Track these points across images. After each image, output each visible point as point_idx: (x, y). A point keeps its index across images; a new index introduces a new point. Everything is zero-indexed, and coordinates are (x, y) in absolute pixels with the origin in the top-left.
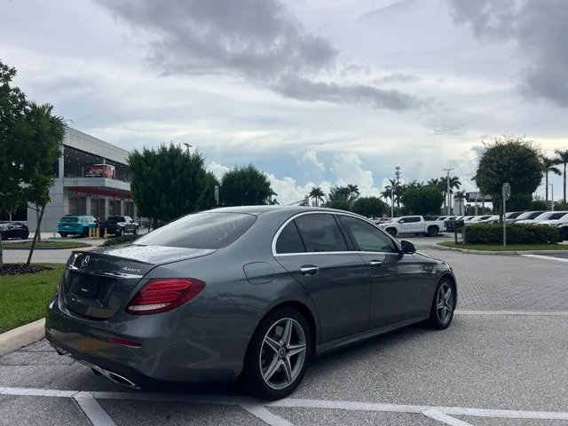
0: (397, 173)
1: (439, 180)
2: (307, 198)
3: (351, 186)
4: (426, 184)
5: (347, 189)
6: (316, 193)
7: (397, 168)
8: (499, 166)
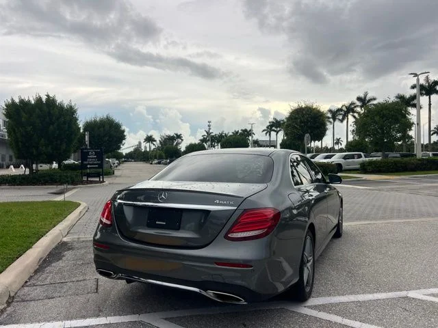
0: (209, 126)
1: (240, 131)
2: (140, 143)
3: (177, 135)
4: (231, 134)
5: (173, 137)
6: (150, 139)
7: (209, 122)
8: (301, 122)
